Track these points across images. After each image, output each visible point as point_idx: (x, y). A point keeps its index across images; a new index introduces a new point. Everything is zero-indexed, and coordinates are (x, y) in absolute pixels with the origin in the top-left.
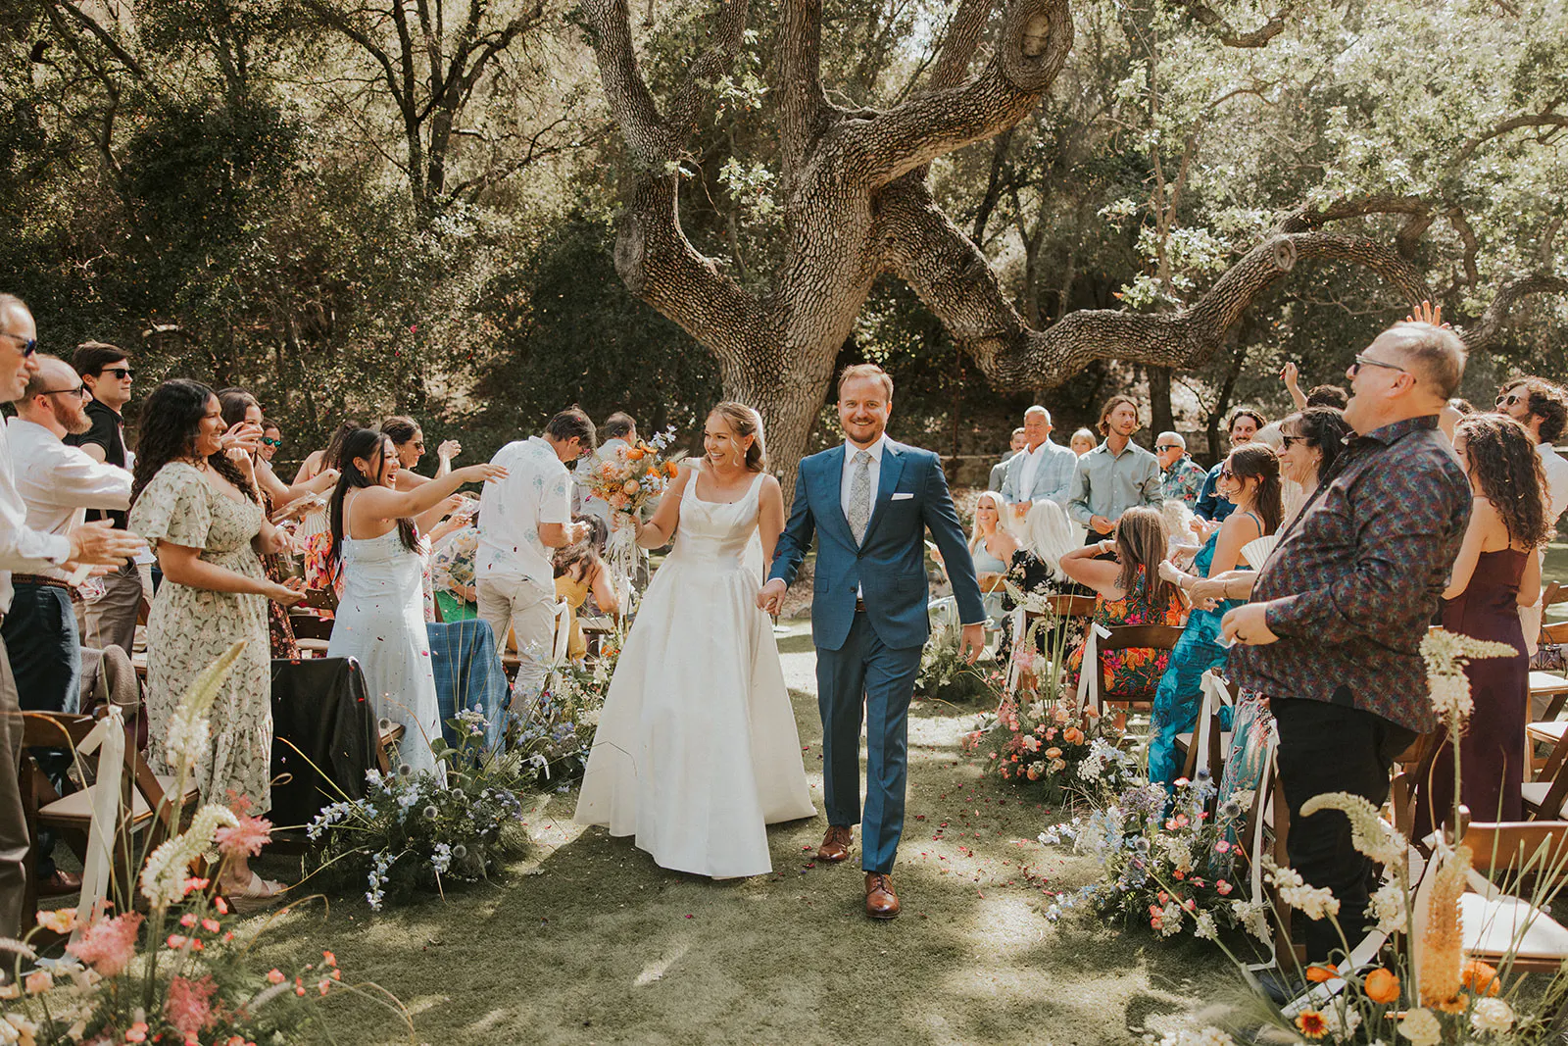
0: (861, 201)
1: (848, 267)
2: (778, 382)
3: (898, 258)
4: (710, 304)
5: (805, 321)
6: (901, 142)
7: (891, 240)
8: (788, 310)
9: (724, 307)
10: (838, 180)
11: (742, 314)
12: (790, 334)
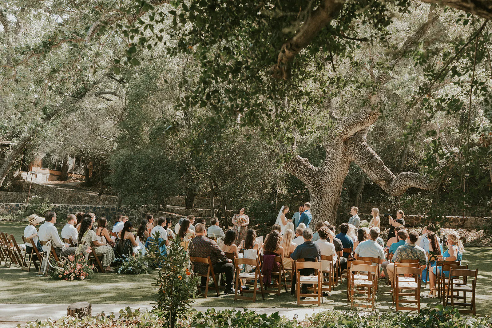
0: (341, 143)
1: (339, 160)
2: (322, 192)
3: (353, 158)
4: (302, 171)
5: (329, 175)
6: (348, 127)
7: (351, 153)
8: (324, 172)
9: (306, 172)
10: (334, 137)
11: (311, 174)
12: (324, 179)
